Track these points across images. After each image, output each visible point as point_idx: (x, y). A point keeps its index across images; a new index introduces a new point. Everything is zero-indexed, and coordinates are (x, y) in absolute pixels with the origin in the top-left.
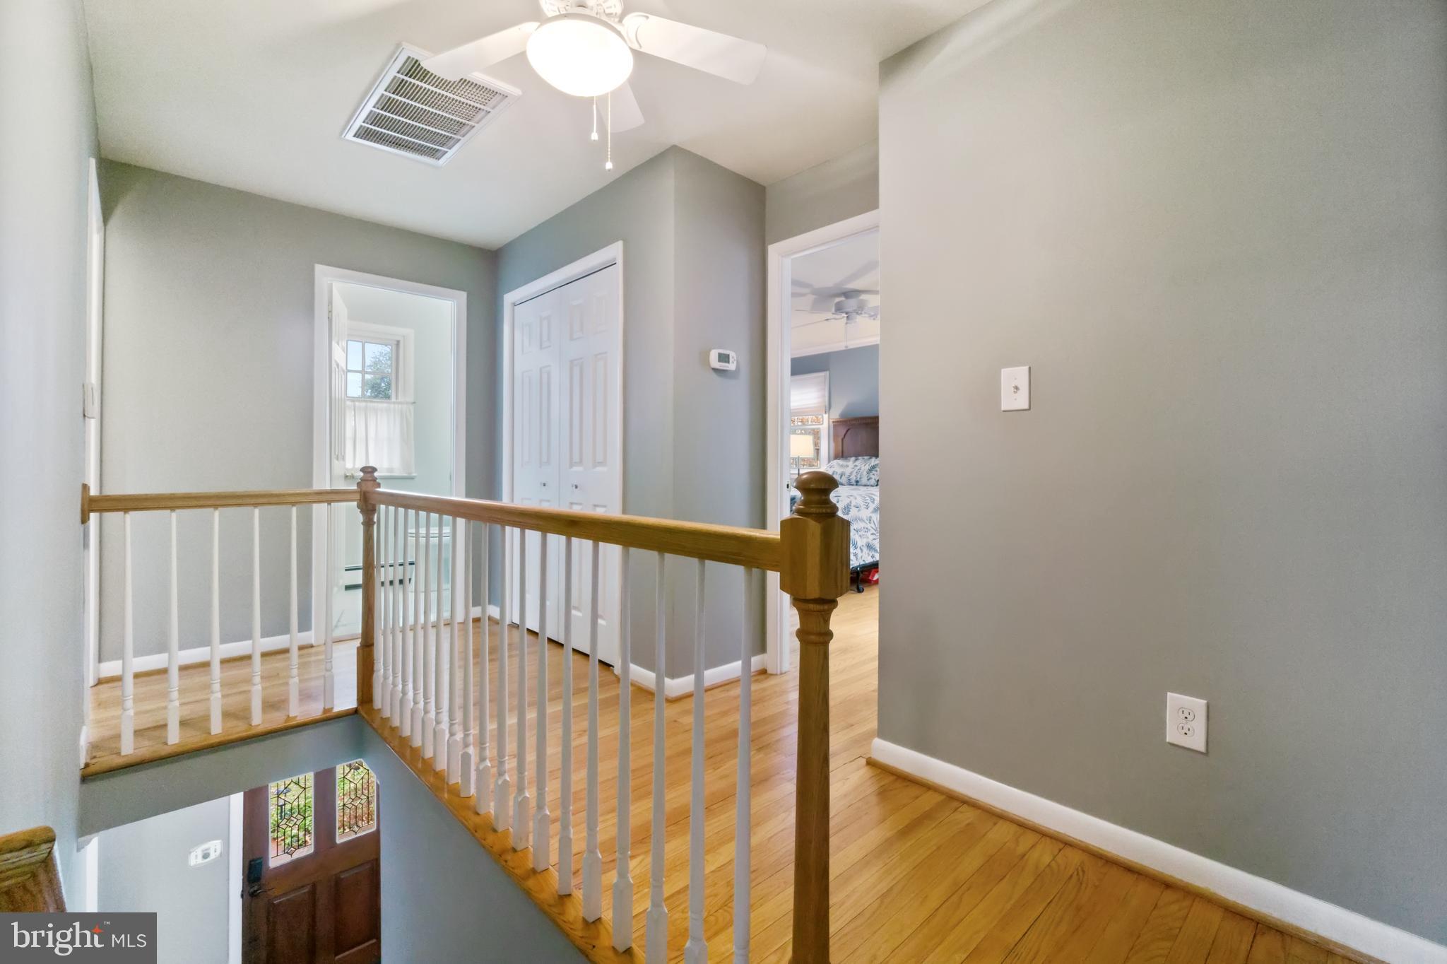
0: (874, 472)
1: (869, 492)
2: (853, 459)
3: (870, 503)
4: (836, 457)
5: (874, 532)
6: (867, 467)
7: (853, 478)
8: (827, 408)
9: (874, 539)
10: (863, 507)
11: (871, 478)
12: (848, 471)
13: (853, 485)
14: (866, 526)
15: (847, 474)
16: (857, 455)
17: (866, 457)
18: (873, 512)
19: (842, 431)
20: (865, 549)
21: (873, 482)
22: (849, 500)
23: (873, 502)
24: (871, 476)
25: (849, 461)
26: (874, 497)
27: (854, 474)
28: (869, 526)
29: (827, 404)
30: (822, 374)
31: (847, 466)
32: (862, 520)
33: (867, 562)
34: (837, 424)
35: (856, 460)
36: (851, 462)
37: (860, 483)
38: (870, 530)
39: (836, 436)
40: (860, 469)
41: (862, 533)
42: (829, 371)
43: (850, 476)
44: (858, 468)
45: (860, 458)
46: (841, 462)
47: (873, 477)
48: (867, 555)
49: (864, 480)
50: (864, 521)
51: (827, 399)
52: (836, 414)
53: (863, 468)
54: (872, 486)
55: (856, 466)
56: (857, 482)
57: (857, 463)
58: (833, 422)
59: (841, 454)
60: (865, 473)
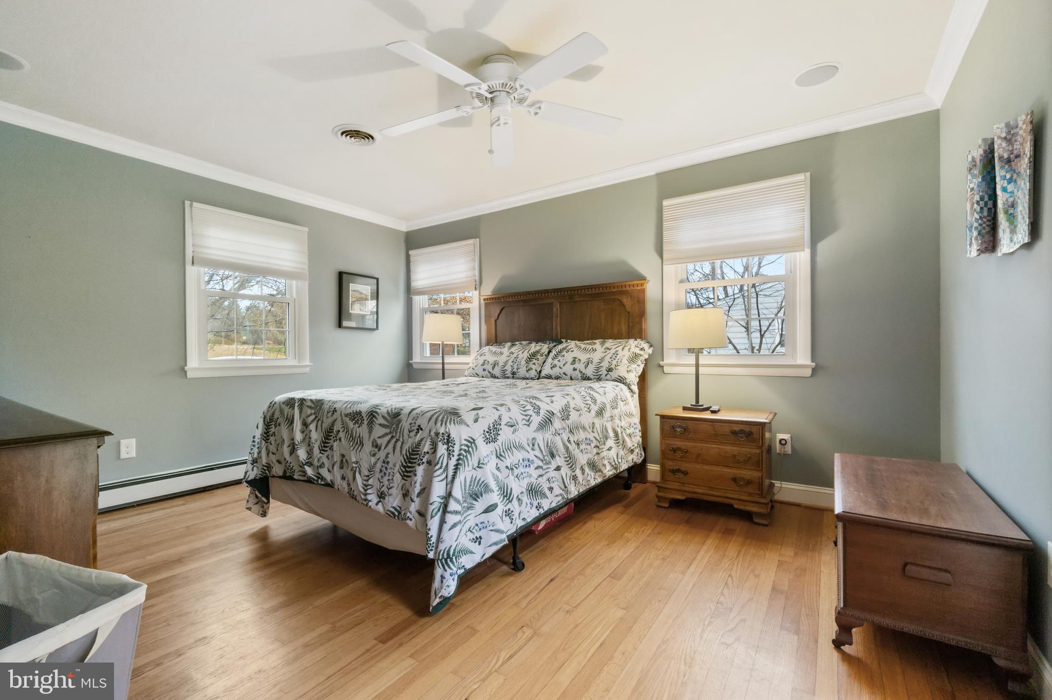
0: (534, 361)
1: (528, 394)
2: (509, 344)
3: (534, 415)
4: (489, 343)
5: (541, 464)
6: (526, 355)
7: (508, 368)
8: (478, 283)
9: (541, 476)
10: (521, 423)
11: (531, 369)
12: (502, 359)
13: (508, 378)
14: (526, 456)
15: (501, 364)
16: (513, 341)
17: (524, 343)
18: (538, 430)
19: (495, 311)
20: (525, 499)
21: (533, 373)
22: (497, 414)
23: (538, 413)
24: (531, 366)
25: (504, 347)
26: (538, 403)
27: (510, 363)
28: (531, 456)
29: (477, 278)
30: (471, 241)
31: (502, 353)
32: (520, 447)
33: (529, 520)
34: (490, 302)
35: (513, 345)
36: (506, 349)
37: (517, 376)
38: (533, 462)
39: (488, 317)
40: (517, 358)
41: (521, 469)
42: (479, 238)
43: (504, 366)
44: (515, 355)
45: (517, 343)
46: (494, 348)
47: (534, 367)
48: (529, 508)
49: (522, 372)
50: (523, 448)
51: (477, 272)
52: (488, 290)
53: (520, 357)
54: (532, 379)
55: (512, 353)
56: (514, 373)
57: (513, 349)
58: (485, 300)
59: (494, 341)
60: (523, 362)
